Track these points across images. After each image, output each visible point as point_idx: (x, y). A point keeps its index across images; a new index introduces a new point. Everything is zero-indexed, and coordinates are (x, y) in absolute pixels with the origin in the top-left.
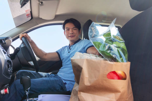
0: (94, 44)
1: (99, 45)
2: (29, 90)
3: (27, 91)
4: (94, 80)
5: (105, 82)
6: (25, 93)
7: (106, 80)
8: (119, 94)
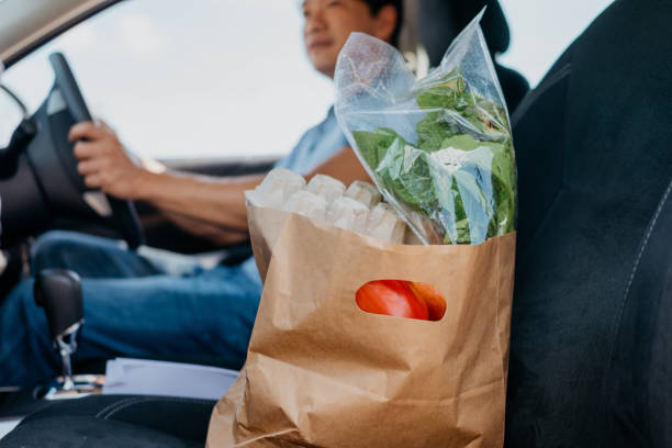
0: (358, 142)
1: (380, 149)
2: (73, 337)
3: (67, 339)
4: (307, 308)
5: (347, 320)
6: (59, 349)
7: (352, 315)
8: (402, 376)
